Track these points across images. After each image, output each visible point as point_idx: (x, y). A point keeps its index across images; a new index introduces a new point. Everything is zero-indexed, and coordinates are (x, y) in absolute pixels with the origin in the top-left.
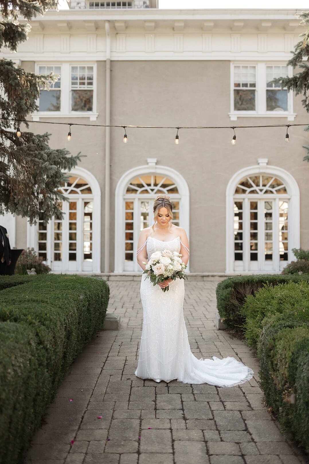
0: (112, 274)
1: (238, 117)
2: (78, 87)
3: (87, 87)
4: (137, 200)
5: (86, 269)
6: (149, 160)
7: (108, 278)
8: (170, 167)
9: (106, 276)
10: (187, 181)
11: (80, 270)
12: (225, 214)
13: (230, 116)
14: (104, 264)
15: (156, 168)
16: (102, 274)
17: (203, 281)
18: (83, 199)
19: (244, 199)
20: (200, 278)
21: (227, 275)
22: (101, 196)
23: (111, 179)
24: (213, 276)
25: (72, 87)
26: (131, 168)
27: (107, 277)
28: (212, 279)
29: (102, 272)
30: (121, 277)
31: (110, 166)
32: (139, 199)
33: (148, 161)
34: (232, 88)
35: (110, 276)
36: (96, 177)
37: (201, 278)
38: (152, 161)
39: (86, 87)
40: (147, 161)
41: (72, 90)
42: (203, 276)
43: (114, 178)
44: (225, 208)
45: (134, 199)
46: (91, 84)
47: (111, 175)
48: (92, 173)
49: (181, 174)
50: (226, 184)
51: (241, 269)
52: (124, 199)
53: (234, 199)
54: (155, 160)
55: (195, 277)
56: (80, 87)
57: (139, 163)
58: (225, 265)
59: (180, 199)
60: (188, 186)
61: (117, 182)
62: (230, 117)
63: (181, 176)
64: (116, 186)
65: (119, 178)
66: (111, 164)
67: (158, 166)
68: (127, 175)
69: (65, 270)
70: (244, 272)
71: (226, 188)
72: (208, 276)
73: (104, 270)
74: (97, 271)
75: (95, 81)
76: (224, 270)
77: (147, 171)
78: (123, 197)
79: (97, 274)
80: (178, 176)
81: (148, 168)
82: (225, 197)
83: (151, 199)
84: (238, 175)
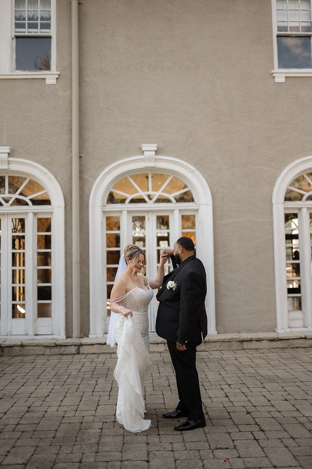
0: (84, 341)
1: (286, 77)
2: (26, 32)
3: (41, 32)
4: (125, 213)
5: (41, 331)
6: (145, 147)
7: (78, 349)
8: (180, 158)
9: (75, 345)
10: (207, 181)
11: (31, 333)
12: (273, 234)
13: (274, 75)
14: (72, 322)
15: (156, 160)
16: (69, 341)
17: (243, 349)
18: (35, 214)
19: (300, 209)
20: (236, 345)
21: (283, 338)
22: (66, 207)
23: (81, 179)
24: (259, 340)
25: (16, 32)
26: (114, 160)
27: (77, 347)
28: (258, 345)
29: (67, 337)
30: (101, 346)
31: (80, 157)
32: (128, 212)
33: (144, 149)
34: (275, 32)
35: (81, 345)
36: (56, 177)
37: (238, 344)
38: (150, 148)
39: (38, 32)
40: (141, 148)
41: (17, 37)
42: (242, 341)
43: (86, 177)
44: (272, 224)
45: (121, 212)
46: (47, 26)
47: (81, 172)
48: (50, 170)
49: (198, 169)
50: (272, 184)
51: (300, 323)
52: (104, 212)
53: (285, 208)
54: (154, 147)
55: (228, 343)
56: (28, 32)
57: (127, 153)
58: (275, 319)
59: (197, 210)
60: (210, 188)
61: (93, 184)
62: (274, 77)
63: (197, 172)
64: (90, 190)
65: (95, 178)
66: (82, 155)
67: (159, 157)
68: (108, 173)
69: (6, 334)
70: (304, 329)
71: (272, 191)
72: (251, 340)
73: (72, 333)
74: (60, 334)
75: (53, 22)
76: (273, 329)
77: (141, 165)
78: (102, 208)
79: (58, 342)
80: (192, 172)
81: (143, 160)
82: (271, 205)
83: (148, 212)
84: (291, 169)
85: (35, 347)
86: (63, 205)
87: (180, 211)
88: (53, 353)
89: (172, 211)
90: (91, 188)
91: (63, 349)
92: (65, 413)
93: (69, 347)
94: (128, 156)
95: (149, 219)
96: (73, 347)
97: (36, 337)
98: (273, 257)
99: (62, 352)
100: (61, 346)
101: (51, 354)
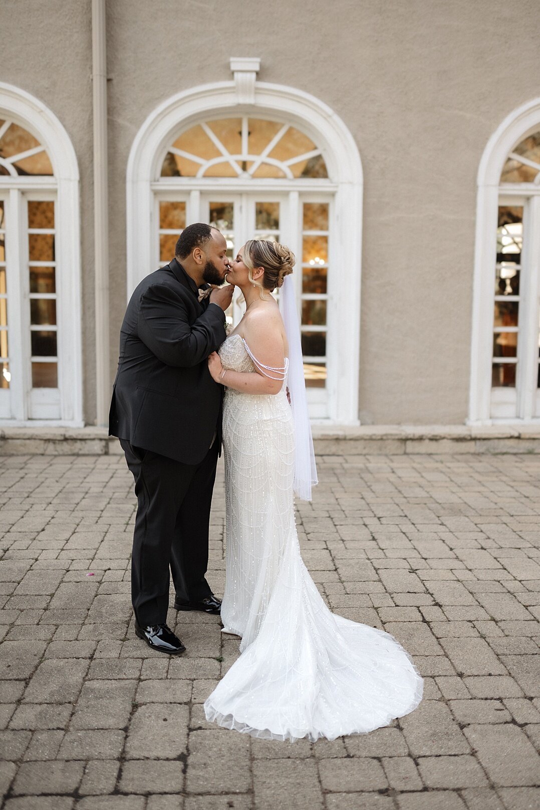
4: (195, 195)
5: (38, 412)
6: (237, 63)
7: (107, 446)
8: (304, 88)
9: (101, 440)
10: (355, 137)
11: (21, 415)
12: (473, 244)
14: (94, 398)
15: (258, 91)
16: (90, 430)
17: (405, 453)
18: (23, 193)
19: (528, 199)
20: (393, 447)
21: (478, 436)
22: (81, 180)
23: (111, 125)
24: (434, 439)
26: (176, 89)
27: (103, 443)
28: (432, 447)
29: (86, 425)
31: (109, 80)
32: (202, 193)
33: (234, 67)
36: (62, 120)
37: (397, 444)
38: (245, 65)
40: (228, 66)
42: (405, 440)
43: (120, 121)
44: (473, 225)
45: (188, 193)
47: (111, 111)
48: (49, 104)
49: (339, 112)
50: (479, 146)
51: (511, 411)
52: (156, 193)
53: (501, 196)
54: (254, 64)
55: (379, 443)
57: (201, 74)
58: (467, 401)
59: (333, 195)
60: (361, 151)
61: (134, 135)
63: (337, 119)
64: (128, 148)
65: (138, 124)
66: (112, 76)
67: (263, 85)
68: (163, 115)
70: (517, 422)
71: (478, 161)
72: (421, 439)
73: (96, 417)
74: (73, 419)
76: (462, 420)
77: (228, 101)
78: (151, 185)
79: (69, 434)
80: (327, 118)
81: (232, 90)
82: (474, 188)
83: (240, 194)
84: (518, 119)
85: (28, 442)
86: (75, 175)
87: (301, 194)
88: (61, 453)
89: (286, 194)
90: (131, 142)
91: (78, 445)
92: (72, 563)
93: (88, 442)
94: (204, 81)
95: (241, 208)
96: (97, 442)
97: (29, 423)
98: (471, 288)
99: (76, 451)
100: (74, 440)
101: (56, 453)
